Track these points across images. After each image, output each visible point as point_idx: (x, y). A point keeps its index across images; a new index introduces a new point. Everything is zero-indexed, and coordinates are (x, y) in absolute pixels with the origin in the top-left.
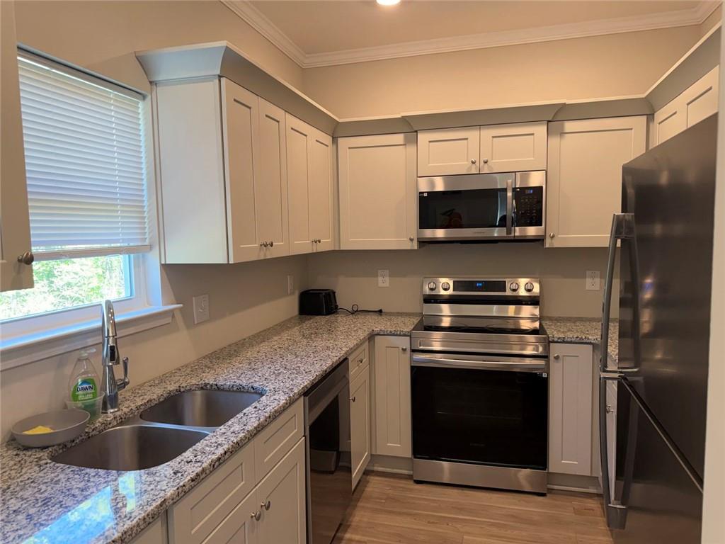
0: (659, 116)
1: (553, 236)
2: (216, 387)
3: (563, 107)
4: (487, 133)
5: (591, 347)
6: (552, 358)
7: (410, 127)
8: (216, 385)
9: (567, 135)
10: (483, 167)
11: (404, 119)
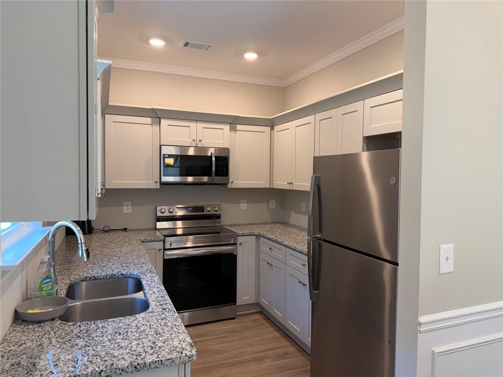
0: (277, 128)
1: (232, 182)
2: (93, 278)
3: (237, 118)
4: (201, 125)
5: (255, 237)
6: (238, 244)
7: (157, 115)
8: (94, 277)
9: (238, 132)
10: (199, 143)
11: (153, 110)
